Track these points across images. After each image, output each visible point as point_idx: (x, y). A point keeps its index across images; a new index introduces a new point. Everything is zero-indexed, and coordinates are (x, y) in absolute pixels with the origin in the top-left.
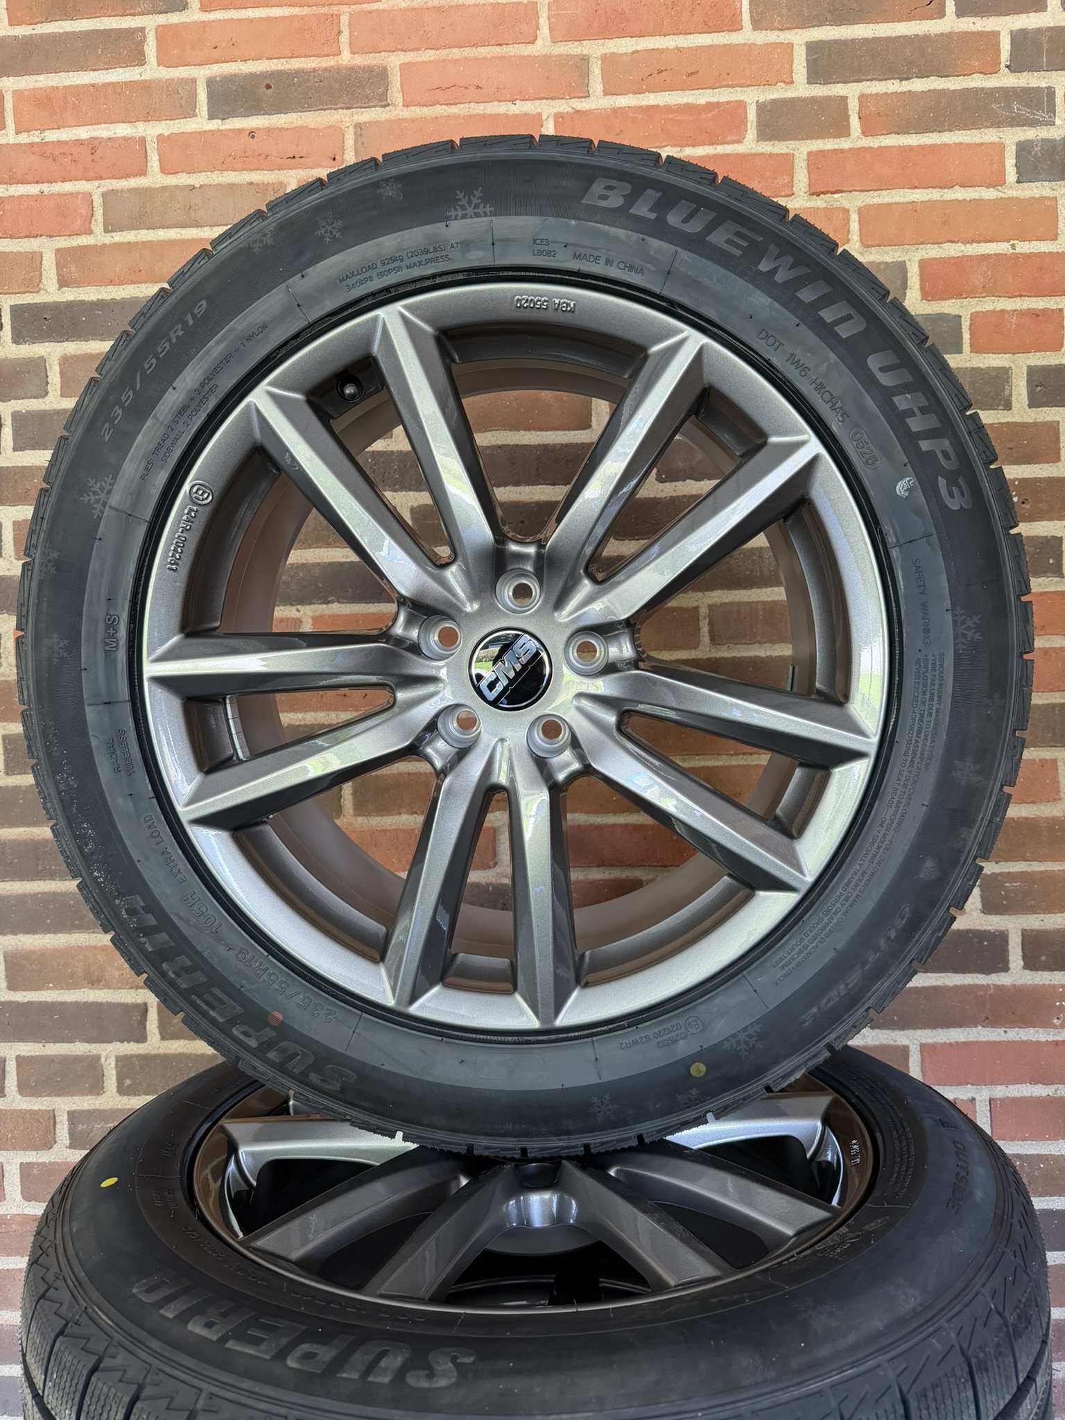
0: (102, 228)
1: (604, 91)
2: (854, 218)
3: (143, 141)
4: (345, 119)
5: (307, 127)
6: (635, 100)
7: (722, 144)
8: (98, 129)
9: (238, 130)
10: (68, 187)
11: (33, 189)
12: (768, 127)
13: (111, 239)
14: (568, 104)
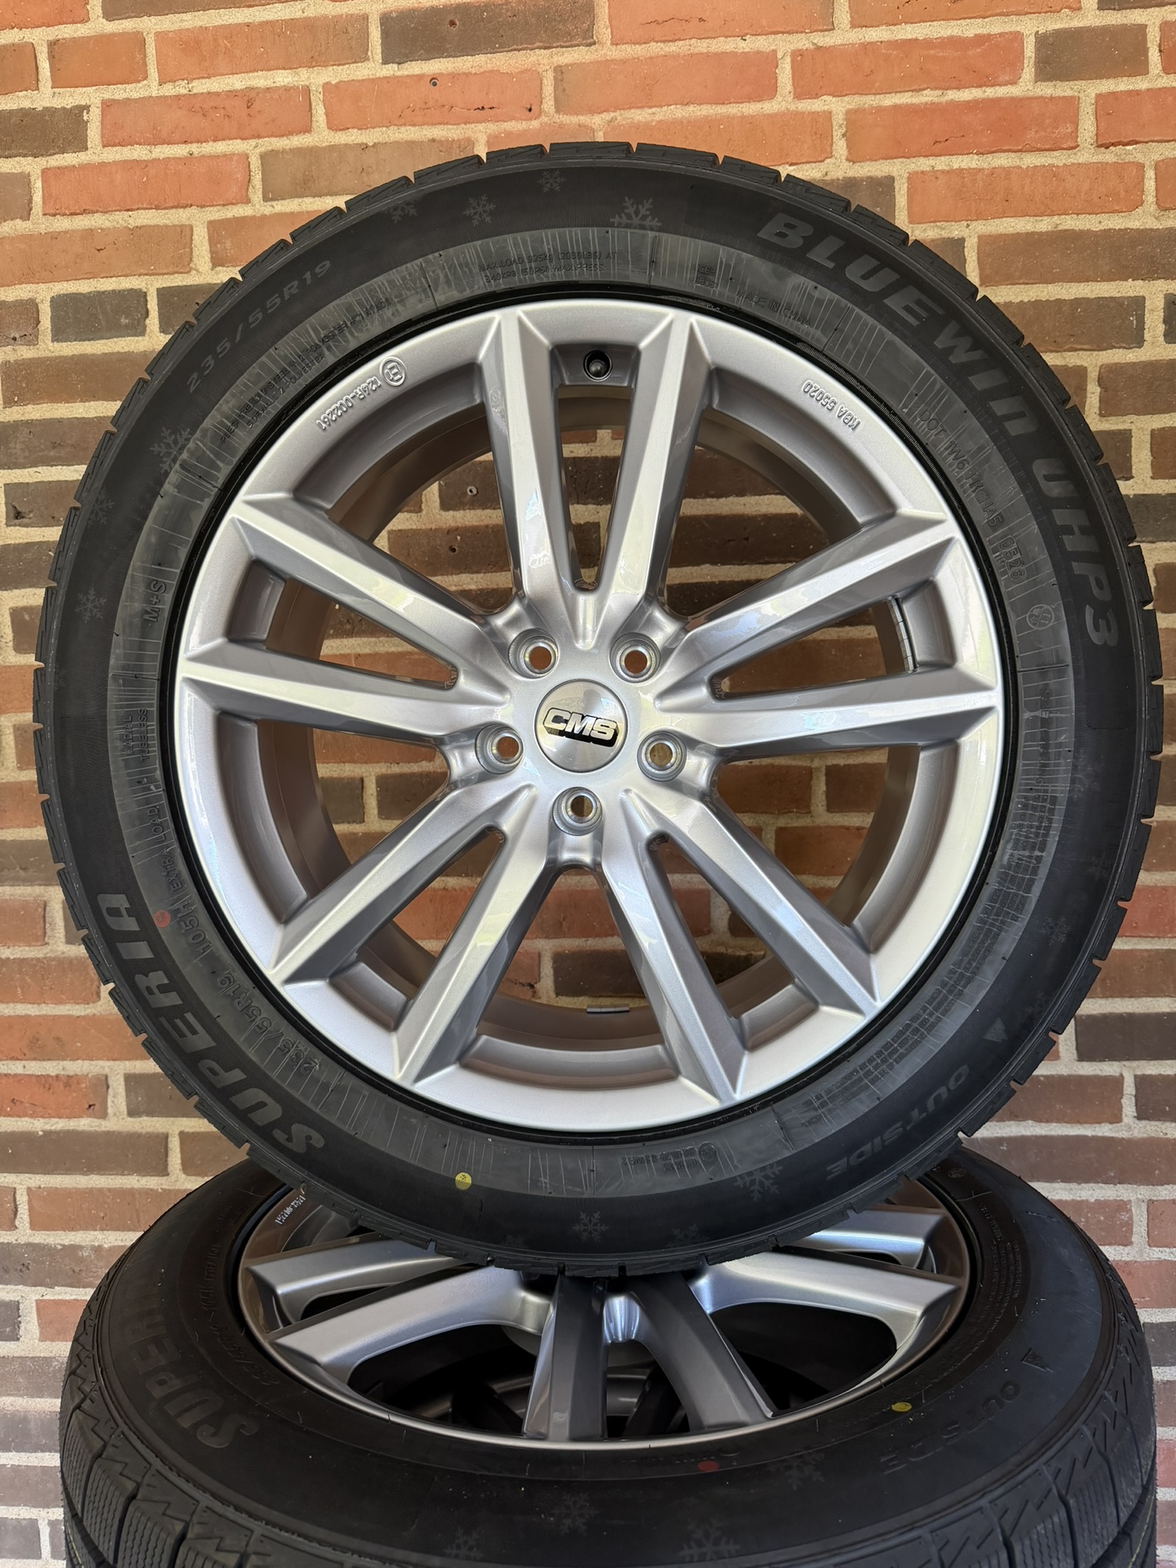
0: (261, 196)
1: (851, 22)
2: (1150, 174)
3: (307, 91)
4: (543, 60)
5: (498, 71)
6: (889, 32)
7: (993, 86)
8: (254, 78)
9: (418, 76)
10: (221, 147)
11: (180, 151)
12: (1049, 64)
13: (271, 209)
14: (808, 39)
